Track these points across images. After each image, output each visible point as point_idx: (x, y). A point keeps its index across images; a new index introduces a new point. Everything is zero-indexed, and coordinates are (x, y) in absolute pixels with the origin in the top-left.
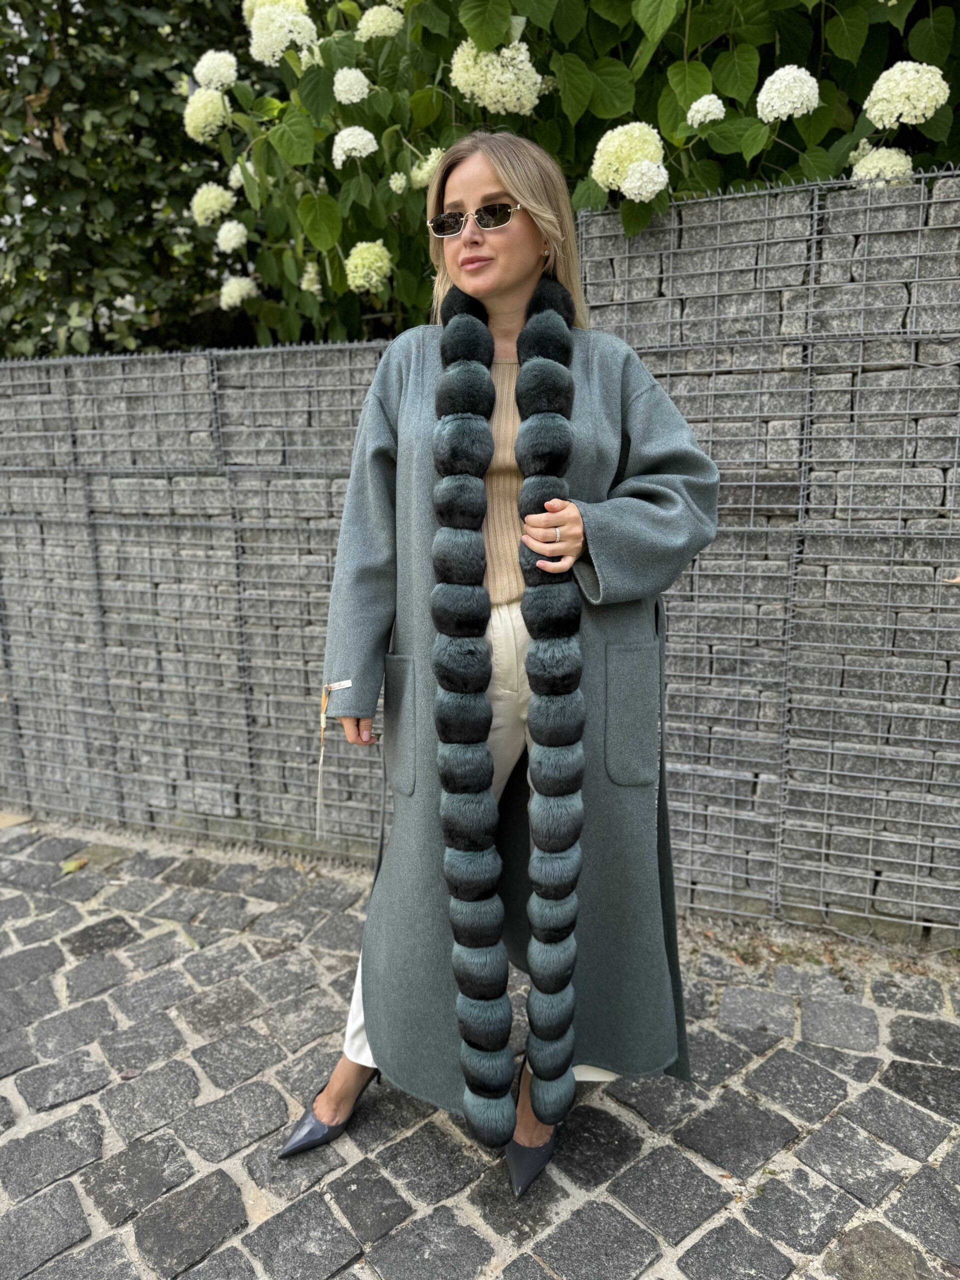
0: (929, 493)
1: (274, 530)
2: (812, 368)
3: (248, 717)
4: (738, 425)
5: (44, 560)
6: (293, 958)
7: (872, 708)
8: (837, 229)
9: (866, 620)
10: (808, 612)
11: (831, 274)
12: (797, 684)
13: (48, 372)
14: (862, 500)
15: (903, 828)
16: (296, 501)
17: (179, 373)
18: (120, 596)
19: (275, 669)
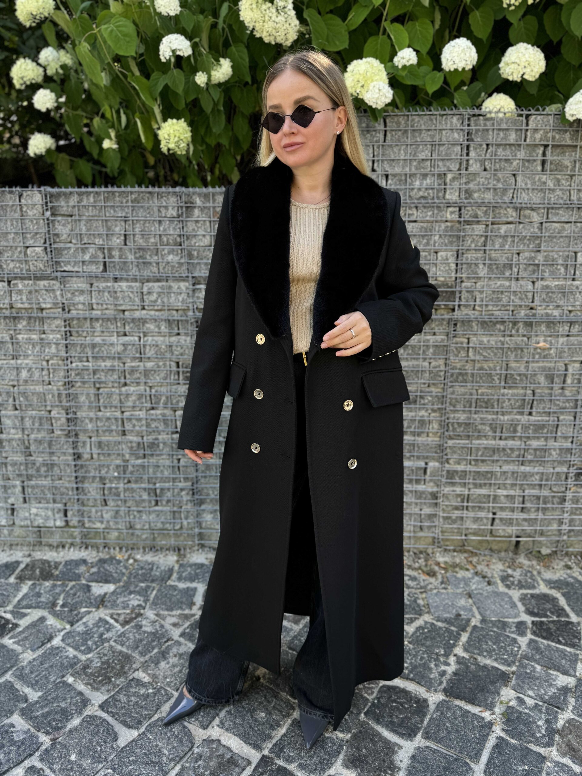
0: (526, 296)
1: (97, 319)
2: (464, 221)
3: (74, 454)
6: (145, 622)
7: (493, 420)
8: (477, 139)
9: (490, 369)
11: (474, 165)
12: (452, 408)
14: (490, 300)
15: (508, 486)
16: (116, 298)
17: (17, 203)
19: (97, 419)
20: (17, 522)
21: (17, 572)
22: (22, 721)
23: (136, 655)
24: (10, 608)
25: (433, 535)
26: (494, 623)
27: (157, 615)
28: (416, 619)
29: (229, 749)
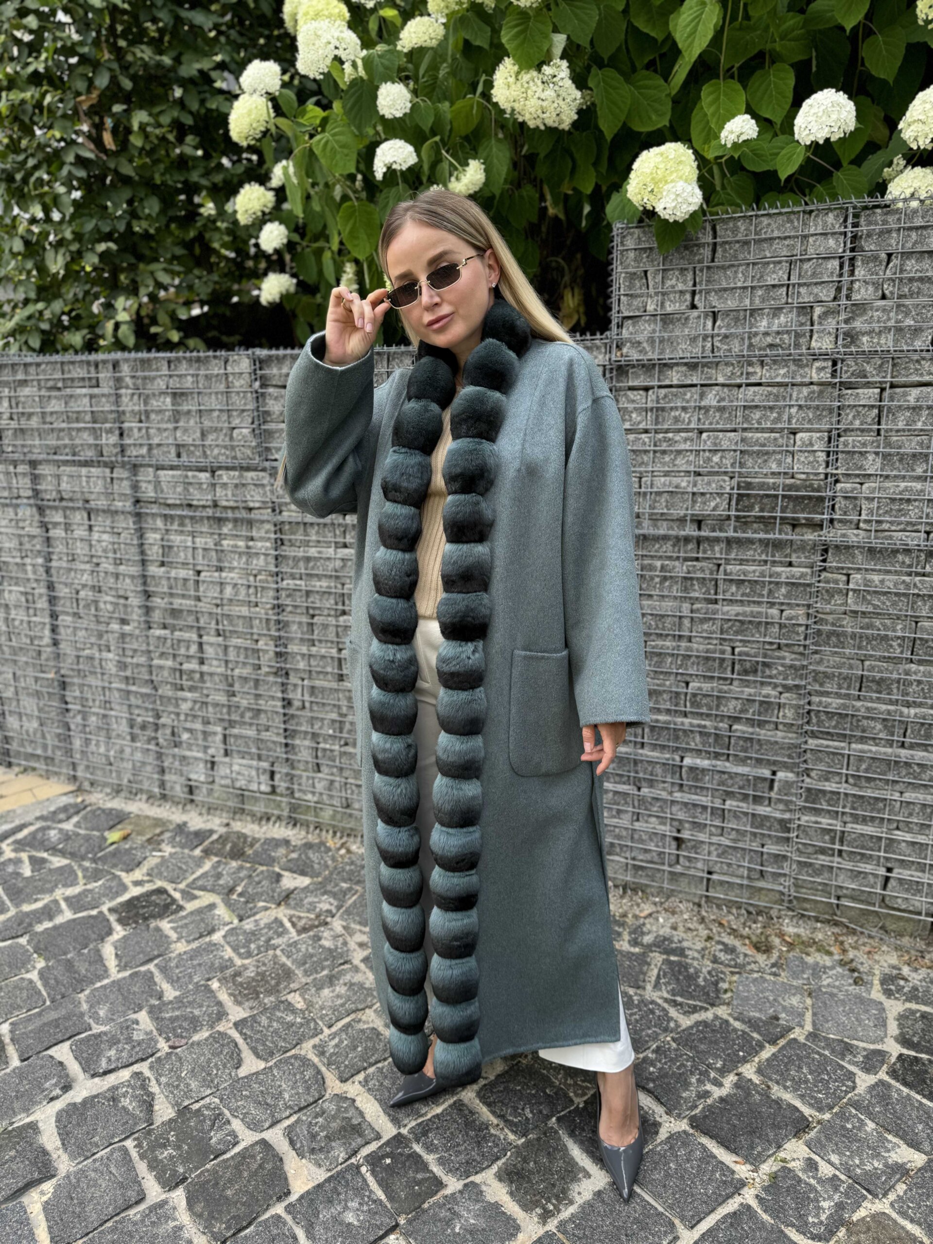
2: (841, 383)
3: (284, 699)
4: (766, 435)
5: (91, 546)
6: (327, 934)
7: (889, 712)
8: (869, 246)
9: (886, 628)
10: (830, 618)
11: (863, 291)
12: (817, 687)
13: (97, 366)
14: (886, 512)
15: (915, 828)
17: (222, 371)
18: (164, 582)
19: (310, 656)
20: (217, 780)
21: (206, 843)
22: (148, 1020)
23: (299, 972)
24: (182, 886)
25: (781, 888)
26: (829, 1043)
27: (344, 927)
28: (702, 1008)
29: (361, 1114)
